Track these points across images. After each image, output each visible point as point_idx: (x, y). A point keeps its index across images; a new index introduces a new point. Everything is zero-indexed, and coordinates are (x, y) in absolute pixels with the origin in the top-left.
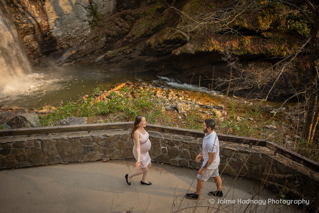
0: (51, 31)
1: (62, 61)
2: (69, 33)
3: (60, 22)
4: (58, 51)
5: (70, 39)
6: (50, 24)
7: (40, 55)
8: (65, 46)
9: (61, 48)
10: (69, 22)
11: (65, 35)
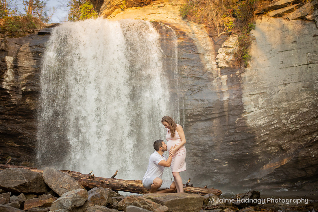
0: (244, 116)
1: (256, 180)
2: (282, 120)
3: (267, 100)
4: (258, 159)
5: (284, 134)
6: (245, 104)
7: (215, 160)
8: (271, 149)
9: (265, 152)
10: (286, 99)
11: (274, 124)
